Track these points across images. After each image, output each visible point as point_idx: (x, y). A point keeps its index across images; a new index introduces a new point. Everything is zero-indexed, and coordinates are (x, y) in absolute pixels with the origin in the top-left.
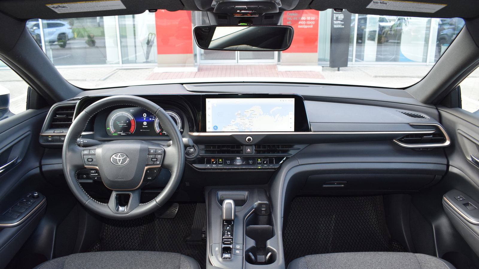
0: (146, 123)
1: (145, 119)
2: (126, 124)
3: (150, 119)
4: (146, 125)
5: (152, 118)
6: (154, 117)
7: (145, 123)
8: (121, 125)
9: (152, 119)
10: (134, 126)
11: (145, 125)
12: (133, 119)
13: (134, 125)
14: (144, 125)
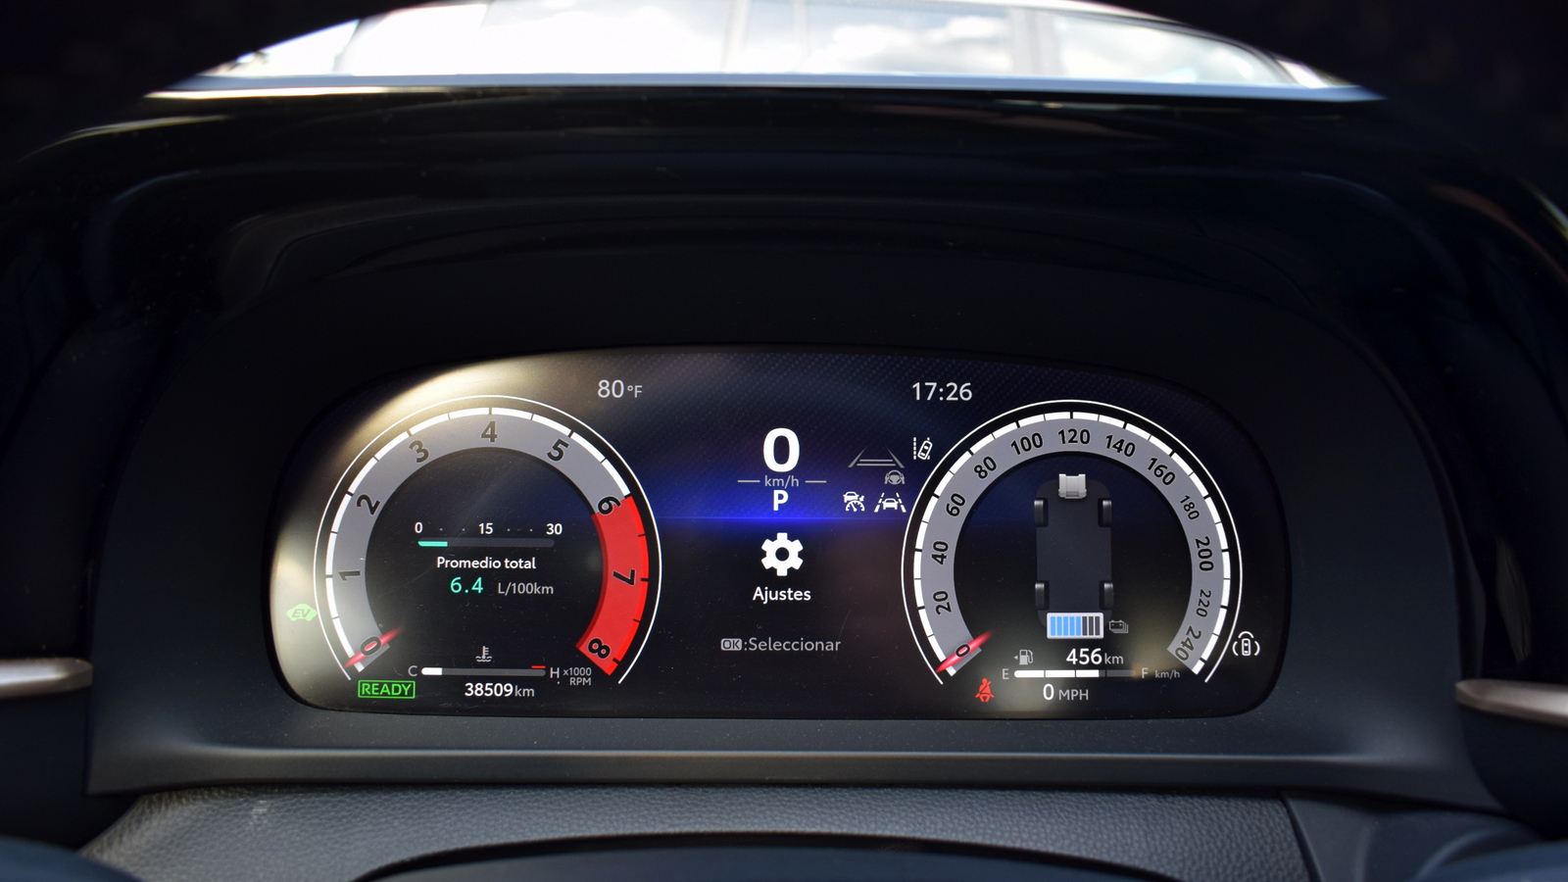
0: (795, 547)
1: (780, 498)
2: (530, 565)
3: (852, 499)
4: (794, 579)
5: (873, 485)
6: (895, 479)
7: (783, 554)
8: (468, 576)
9: (870, 502)
10: (640, 588)
11: (782, 570)
12: (626, 491)
13: (642, 571)
14: (770, 579)
